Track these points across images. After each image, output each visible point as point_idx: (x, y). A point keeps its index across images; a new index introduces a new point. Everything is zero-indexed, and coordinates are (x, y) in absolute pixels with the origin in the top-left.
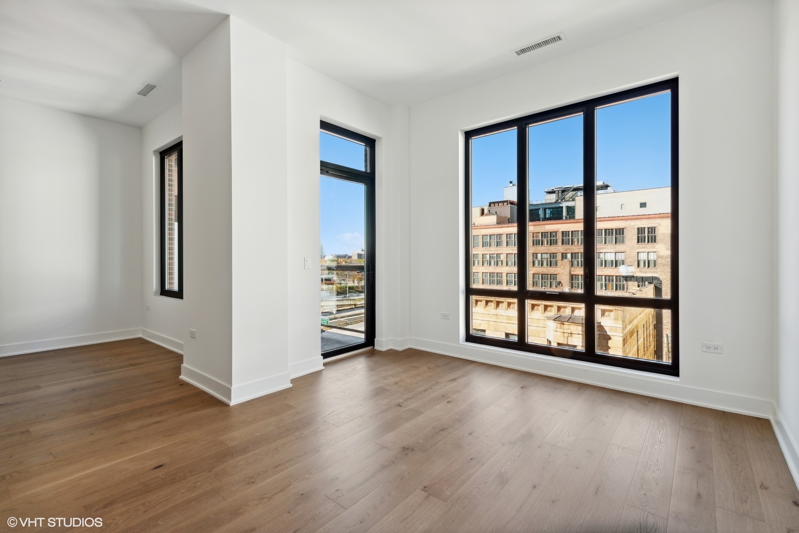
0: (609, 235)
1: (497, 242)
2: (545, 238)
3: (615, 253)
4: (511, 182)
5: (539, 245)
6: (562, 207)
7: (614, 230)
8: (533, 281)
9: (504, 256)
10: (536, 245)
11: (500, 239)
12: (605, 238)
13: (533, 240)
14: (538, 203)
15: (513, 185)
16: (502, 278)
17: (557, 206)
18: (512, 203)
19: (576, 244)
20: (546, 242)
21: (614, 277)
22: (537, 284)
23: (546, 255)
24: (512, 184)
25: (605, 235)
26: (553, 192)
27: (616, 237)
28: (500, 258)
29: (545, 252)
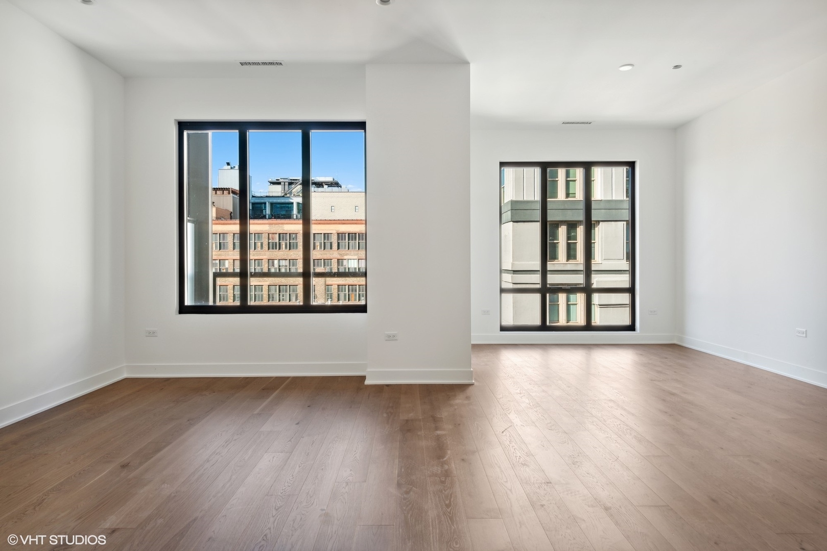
0: (352, 240)
1: (220, 243)
2: (283, 240)
3: (359, 259)
4: (228, 164)
5: (276, 249)
6: (292, 203)
7: (357, 234)
8: (269, 294)
9: (229, 262)
10: (273, 249)
11: (224, 239)
12: (349, 243)
13: (269, 243)
14: (262, 195)
15: (231, 168)
16: (227, 292)
17: (287, 201)
18: (234, 192)
19: (319, 249)
20: (284, 246)
21: (358, 286)
22: (273, 298)
23: (284, 261)
24: (229, 167)
25: (349, 240)
26: (277, 183)
27: (359, 243)
28: (224, 265)
29: (283, 257)
